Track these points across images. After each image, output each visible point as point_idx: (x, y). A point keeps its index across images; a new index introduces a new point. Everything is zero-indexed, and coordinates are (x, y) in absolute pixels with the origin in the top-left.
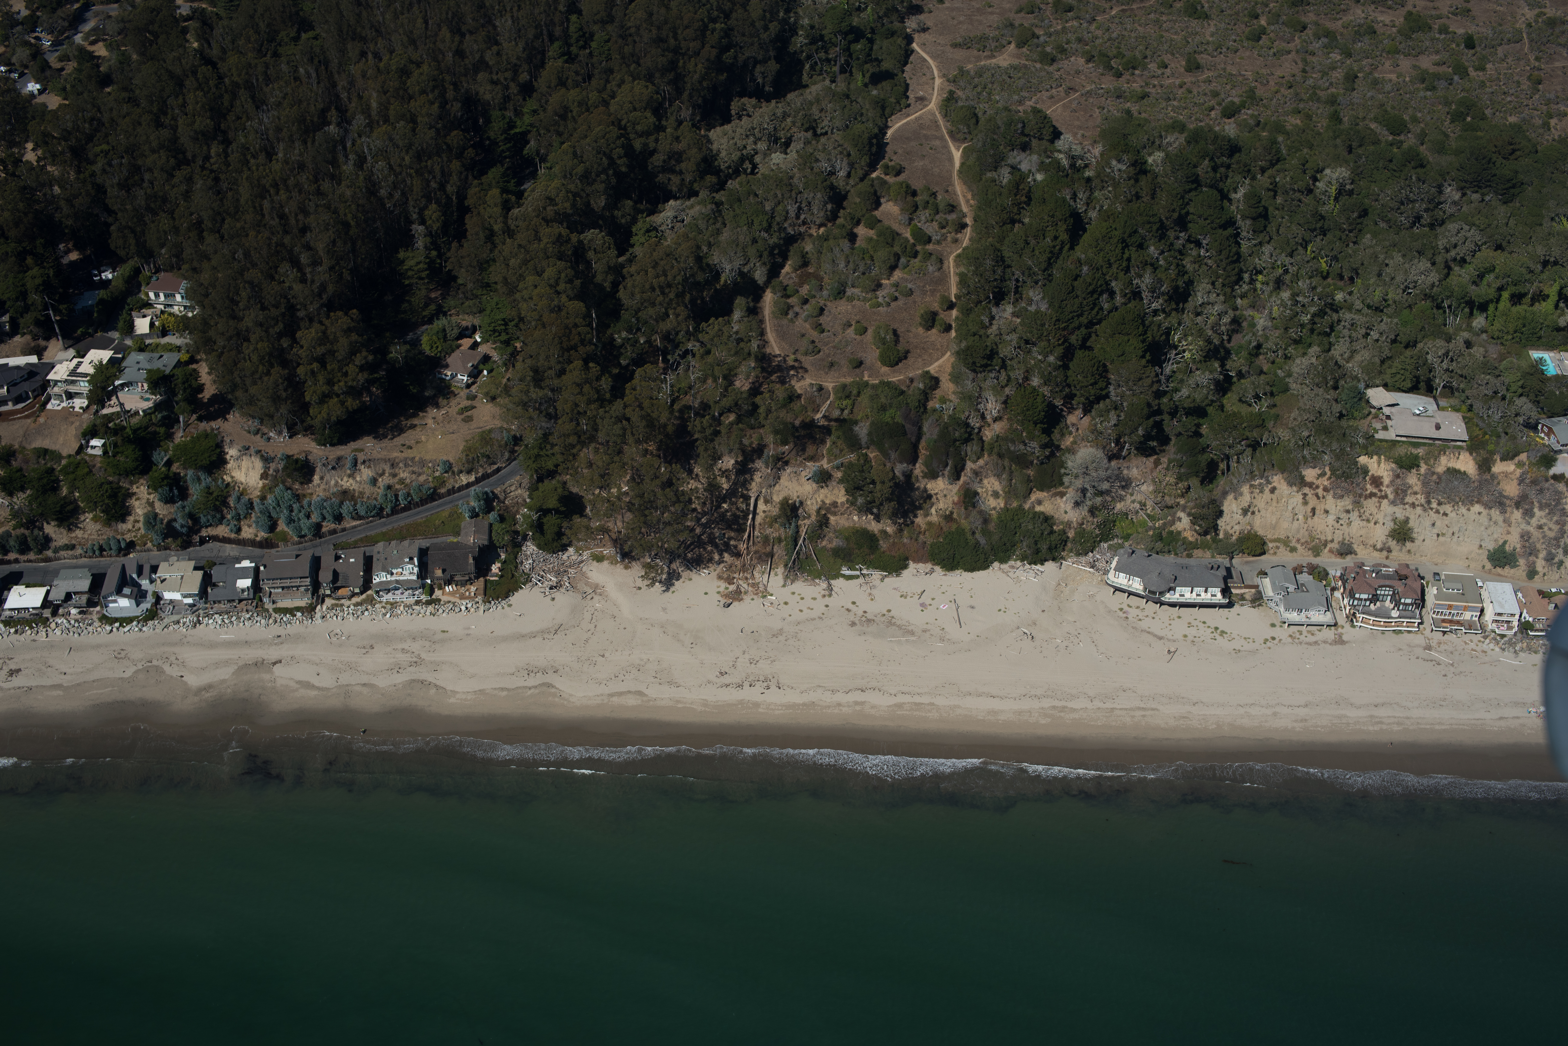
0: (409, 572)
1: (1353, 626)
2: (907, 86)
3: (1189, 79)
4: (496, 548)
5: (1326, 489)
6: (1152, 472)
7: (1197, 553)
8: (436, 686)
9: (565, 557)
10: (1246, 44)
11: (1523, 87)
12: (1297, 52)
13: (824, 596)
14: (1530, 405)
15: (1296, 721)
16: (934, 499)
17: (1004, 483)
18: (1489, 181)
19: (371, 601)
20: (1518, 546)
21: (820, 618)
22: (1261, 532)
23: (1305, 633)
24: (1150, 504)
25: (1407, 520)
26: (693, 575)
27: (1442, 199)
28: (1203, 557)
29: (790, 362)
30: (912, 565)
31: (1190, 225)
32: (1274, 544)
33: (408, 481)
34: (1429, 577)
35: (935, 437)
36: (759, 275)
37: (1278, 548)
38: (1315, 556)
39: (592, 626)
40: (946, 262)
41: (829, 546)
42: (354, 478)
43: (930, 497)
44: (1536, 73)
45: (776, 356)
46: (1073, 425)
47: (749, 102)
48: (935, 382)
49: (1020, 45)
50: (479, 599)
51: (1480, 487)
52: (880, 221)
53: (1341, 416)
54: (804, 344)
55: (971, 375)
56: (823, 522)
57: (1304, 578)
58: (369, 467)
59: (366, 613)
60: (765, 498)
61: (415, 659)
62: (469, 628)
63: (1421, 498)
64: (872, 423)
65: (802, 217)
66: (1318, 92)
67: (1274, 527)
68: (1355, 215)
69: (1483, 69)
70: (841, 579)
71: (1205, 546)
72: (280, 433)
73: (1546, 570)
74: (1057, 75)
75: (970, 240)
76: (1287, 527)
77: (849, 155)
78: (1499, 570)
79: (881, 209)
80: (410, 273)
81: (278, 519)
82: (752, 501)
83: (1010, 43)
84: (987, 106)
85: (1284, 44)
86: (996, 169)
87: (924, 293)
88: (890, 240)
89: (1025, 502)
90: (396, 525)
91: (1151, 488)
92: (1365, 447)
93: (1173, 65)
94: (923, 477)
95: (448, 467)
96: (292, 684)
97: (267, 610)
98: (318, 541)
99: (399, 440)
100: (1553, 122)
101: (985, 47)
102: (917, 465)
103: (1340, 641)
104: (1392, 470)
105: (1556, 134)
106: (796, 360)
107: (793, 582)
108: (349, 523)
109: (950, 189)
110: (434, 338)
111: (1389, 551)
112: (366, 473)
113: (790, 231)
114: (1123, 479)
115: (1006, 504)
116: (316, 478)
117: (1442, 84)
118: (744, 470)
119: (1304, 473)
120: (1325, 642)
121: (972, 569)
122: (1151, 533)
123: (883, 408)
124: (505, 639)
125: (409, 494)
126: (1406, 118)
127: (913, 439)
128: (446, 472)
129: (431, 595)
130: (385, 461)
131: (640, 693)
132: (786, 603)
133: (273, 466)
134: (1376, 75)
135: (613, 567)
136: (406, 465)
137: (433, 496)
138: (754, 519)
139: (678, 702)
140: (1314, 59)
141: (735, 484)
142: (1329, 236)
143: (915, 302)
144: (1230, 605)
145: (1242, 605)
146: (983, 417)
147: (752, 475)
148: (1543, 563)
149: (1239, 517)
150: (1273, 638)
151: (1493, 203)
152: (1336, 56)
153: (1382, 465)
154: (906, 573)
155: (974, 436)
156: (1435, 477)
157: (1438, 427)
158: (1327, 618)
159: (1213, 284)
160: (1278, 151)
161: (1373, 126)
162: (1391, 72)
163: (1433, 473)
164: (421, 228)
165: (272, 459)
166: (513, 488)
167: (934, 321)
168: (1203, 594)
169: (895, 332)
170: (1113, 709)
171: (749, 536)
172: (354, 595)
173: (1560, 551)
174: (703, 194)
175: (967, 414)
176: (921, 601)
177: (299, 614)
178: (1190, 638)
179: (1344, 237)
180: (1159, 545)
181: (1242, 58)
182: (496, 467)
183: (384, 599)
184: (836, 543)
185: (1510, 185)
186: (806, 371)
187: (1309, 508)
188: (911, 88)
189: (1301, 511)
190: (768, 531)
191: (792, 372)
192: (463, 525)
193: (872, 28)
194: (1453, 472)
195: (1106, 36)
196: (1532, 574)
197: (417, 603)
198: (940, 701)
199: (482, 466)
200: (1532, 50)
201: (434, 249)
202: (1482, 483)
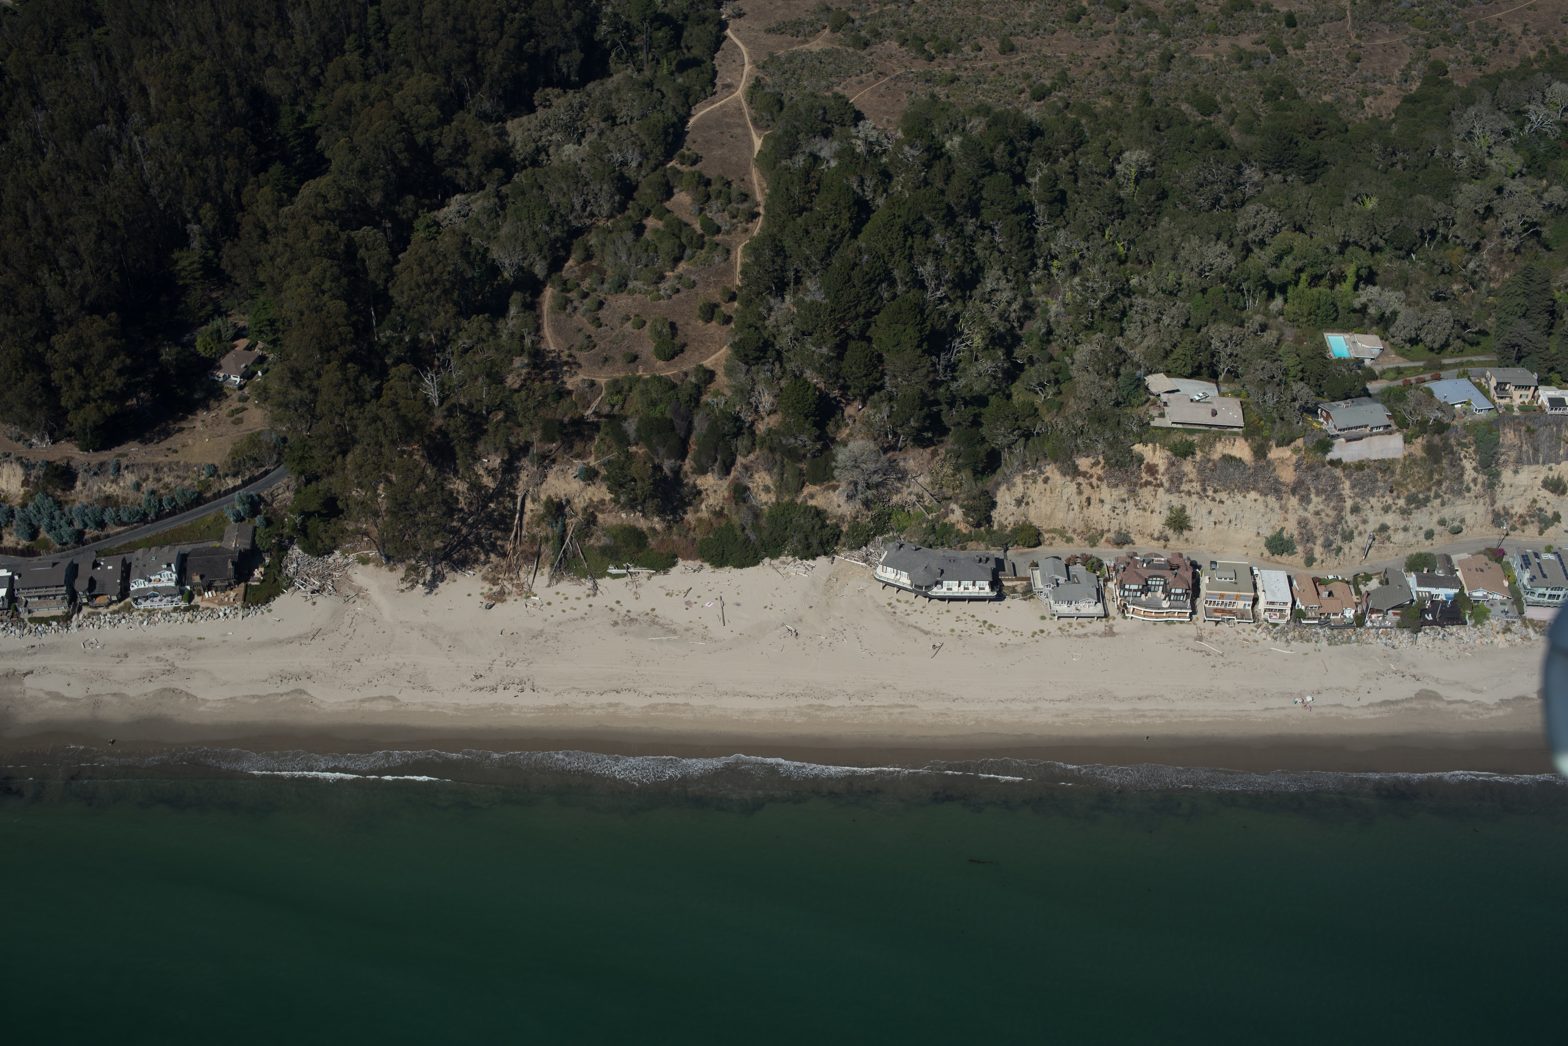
0: (167, 578)
1: (1125, 618)
2: (715, 73)
3: (1002, 61)
4: (261, 552)
5: (1100, 479)
6: (929, 463)
7: (971, 545)
8: (187, 694)
9: (330, 560)
10: (1064, 25)
11: (1342, 65)
12: (1116, 32)
13: (589, 595)
14: (1307, 389)
15: (1057, 716)
16: (704, 495)
17: (775, 478)
18: (1291, 161)
19: (129, 609)
20: (1296, 533)
21: (582, 618)
22: (1036, 523)
23: (1075, 625)
24: (927, 497)
25: (1183, 509)
26: (458, 576)
27: (1241, 181)
28: (977, 549)
29: (564, 357)
30: (681, 562)
31: (983, 211)
32: (1050, 535)
33: (173, 485)
34: (1206, 565)
35: (704, 431)
36: (540, 269)
37: (1054, 538)
38: (1092, 546)
39: (352, 630)
40: (733, 252)
41: (597, 544)
42: (118, 484)
43: (700, 493)
44: (1356, 51)
45: (550, 352)
46: (850, 416)
47: (551, 92)
48: (710, 375)
49: (833, 31)
50: (238, 604)
51: (1255, 474)
52: (668, 211)
53: (1117, 404)
54: (580, 339)
55: (744, 368)
56: (591, 520)
57: (1078, 569)
58: (133, 472)
59: (123, 621)
60: (532, 496)
61: (168, 668)
62: (226, 635)
63: (1197, 486)
64: (641, 419)
65: (588, 209)
66: (1132, 73)
67: (1049, 518)
68: (1153, 198)
69: (1302, 47)
70: (608, 578)
71: (979, 538)
72: (42, 439)
73: (1324, 557)
74: (869, 59)
75: (761, 229)
76: (1062, 518)
77: (643, 145)
78: (1277, 557)
79: (673, 199)
80: (183, 274)
81: (40, 527)
82: (519, 500)
83: (825, 27)
84: (794, 92)
85: (1104, 25)
86: (791, 156)
87: (708, 284)
88: (677, 231)
89: (797, 496)
90: (160, 531)
91: (928, 480)
92: (1139, 435)
93: (987, 48)
94: (692, 473)
95: (214, 471)
96: (42, 695)
97: (23, 620)
98: (82, 548)
99: (165, 444)
100: (1367, 101)
101: (799, 32)
102: (687, 461)
103: (1110, 633)
104: (1168, 457)
105: (1369, 113)
106: (570, 356)
107: (558, 582)
108: (112, 529)
109: (746, 178)
110: (208, 339)
111: (1167, 540)
112: (130, 478)
113: (575, 223)
114: (900, 471)
115: (777, 499)
116: (78, 484)
117: (1259, 63)
118: (510, 468)
119: (1077, 462)
120: (1094, 634)
121: (741, 565)
122: (924, 525)
123: (654, 403)
124: (262, 645)
125: (173, 499)
126: (1218, 98)
127: (682, 435)
128: (211, 476)
129: (190, 601)
130: (149, 465)
131: (392, 698)
132: (549, 604)
133: (34, 473)
134: (1193, 55)
135: (378, 569)
136: (171, 470)
137: (198, 500)
138: (521, 518)
139: (430, 706)
140: (1132, 40)
141: (502, 483)
142: (1128, 219)
143: (697, 294)
144: (1000, 597)
145: (1013, 598)
146: (756, 410)
147: (518, 474)
148: (1321, 549)
149: (1012, 508)
150: (1042, 631)
151: (1295, 183)
152: (1155, 36)
153: (1157, 453)
154: (674, 571)
155: (745, 431)
156: (1210, 464)
157: (1214, 413)
158: (1099, 609)
159: (1005, 270)
160: (1082, 133)
161: (1184, 107)
162: (1209, 51)
163: (1209, 460)
164: (196, 227)
165: (34, 466)
166: (280, 491)
167: (713, 313)
168: (971, 587)
169: (673, 326)
170: (870, 707)
171: (516, 536)
172: (111, 603)
173: (1339, 537)
174: (490, 188)
175: (738, 408)
176: (687, 599)
177: (54, 623)
178: (957, 632)
179: (1143, 221)
180: (932, 538)
181: (1059, 39)
182: (263, 469)
183: (142, 607)
184: (604, 541)
185: (1311, 165)
186: (580, 366)
187: (1084, 498)
188: (719, 75)
189: (1076, 500)
190: (536, 530)
191: (565, 368)
192: (227, 529)
193: (684, 14)
194: (1228, 459)
195: (923, 19)
196: (1310, 561)
197: (175, 610)
198: (695, 702)
199: (249, 469)
200: (1353, 28)
201: (212, 249)
202: (1257, 470)
